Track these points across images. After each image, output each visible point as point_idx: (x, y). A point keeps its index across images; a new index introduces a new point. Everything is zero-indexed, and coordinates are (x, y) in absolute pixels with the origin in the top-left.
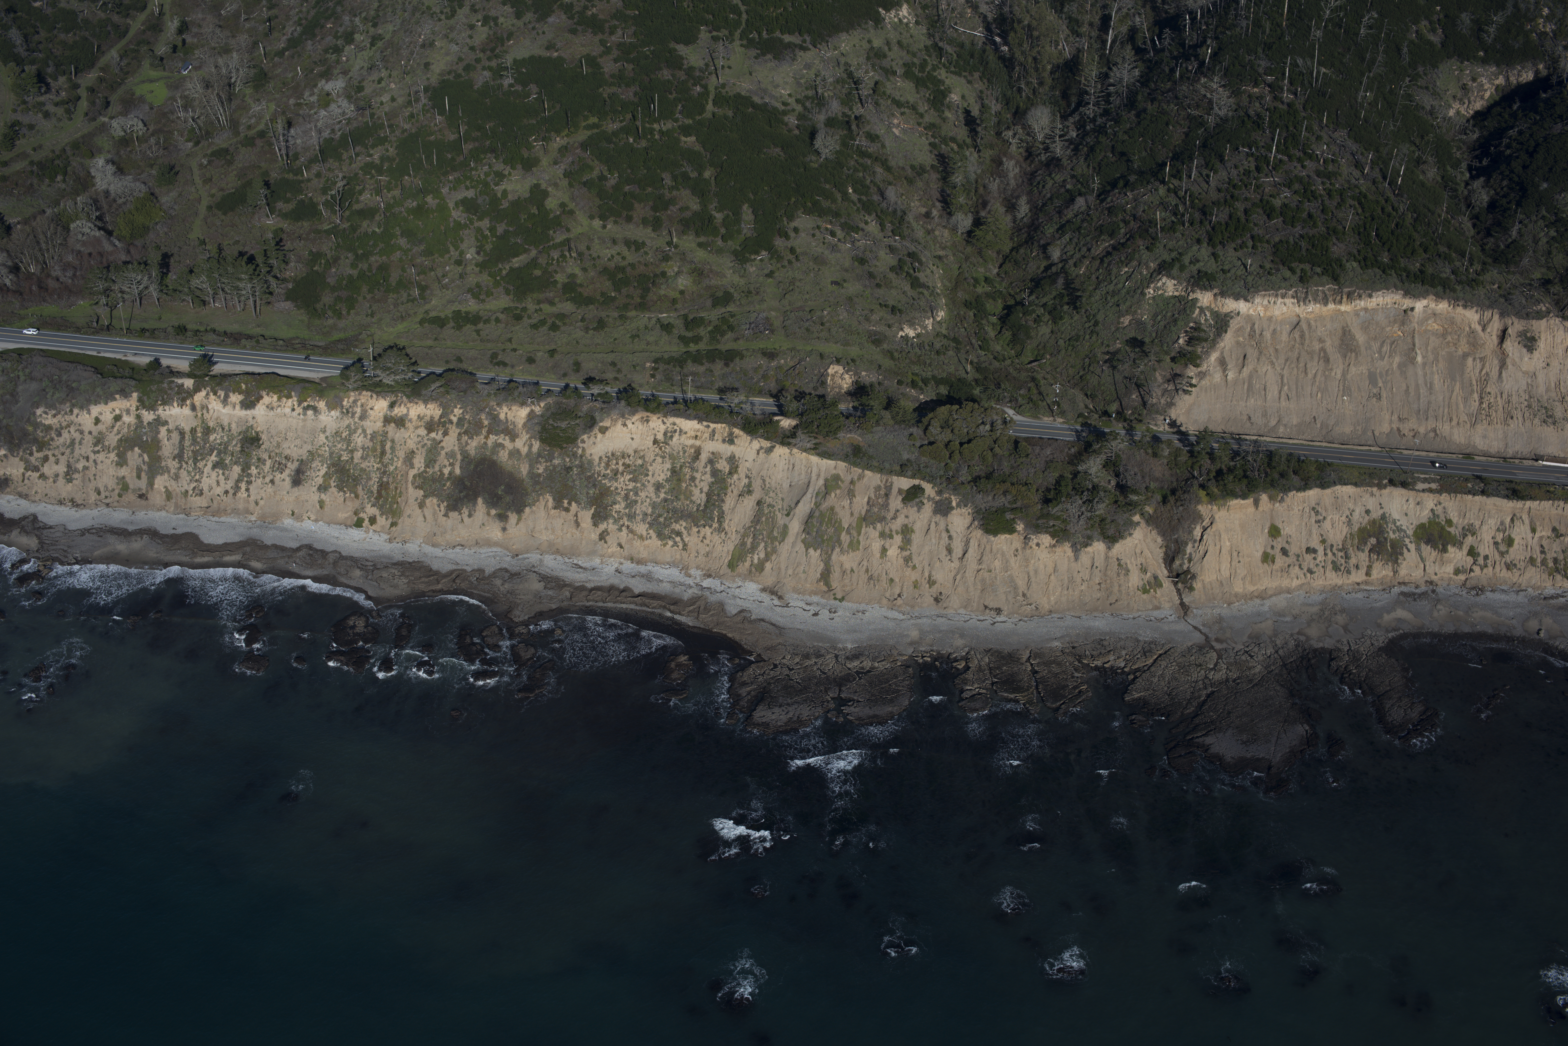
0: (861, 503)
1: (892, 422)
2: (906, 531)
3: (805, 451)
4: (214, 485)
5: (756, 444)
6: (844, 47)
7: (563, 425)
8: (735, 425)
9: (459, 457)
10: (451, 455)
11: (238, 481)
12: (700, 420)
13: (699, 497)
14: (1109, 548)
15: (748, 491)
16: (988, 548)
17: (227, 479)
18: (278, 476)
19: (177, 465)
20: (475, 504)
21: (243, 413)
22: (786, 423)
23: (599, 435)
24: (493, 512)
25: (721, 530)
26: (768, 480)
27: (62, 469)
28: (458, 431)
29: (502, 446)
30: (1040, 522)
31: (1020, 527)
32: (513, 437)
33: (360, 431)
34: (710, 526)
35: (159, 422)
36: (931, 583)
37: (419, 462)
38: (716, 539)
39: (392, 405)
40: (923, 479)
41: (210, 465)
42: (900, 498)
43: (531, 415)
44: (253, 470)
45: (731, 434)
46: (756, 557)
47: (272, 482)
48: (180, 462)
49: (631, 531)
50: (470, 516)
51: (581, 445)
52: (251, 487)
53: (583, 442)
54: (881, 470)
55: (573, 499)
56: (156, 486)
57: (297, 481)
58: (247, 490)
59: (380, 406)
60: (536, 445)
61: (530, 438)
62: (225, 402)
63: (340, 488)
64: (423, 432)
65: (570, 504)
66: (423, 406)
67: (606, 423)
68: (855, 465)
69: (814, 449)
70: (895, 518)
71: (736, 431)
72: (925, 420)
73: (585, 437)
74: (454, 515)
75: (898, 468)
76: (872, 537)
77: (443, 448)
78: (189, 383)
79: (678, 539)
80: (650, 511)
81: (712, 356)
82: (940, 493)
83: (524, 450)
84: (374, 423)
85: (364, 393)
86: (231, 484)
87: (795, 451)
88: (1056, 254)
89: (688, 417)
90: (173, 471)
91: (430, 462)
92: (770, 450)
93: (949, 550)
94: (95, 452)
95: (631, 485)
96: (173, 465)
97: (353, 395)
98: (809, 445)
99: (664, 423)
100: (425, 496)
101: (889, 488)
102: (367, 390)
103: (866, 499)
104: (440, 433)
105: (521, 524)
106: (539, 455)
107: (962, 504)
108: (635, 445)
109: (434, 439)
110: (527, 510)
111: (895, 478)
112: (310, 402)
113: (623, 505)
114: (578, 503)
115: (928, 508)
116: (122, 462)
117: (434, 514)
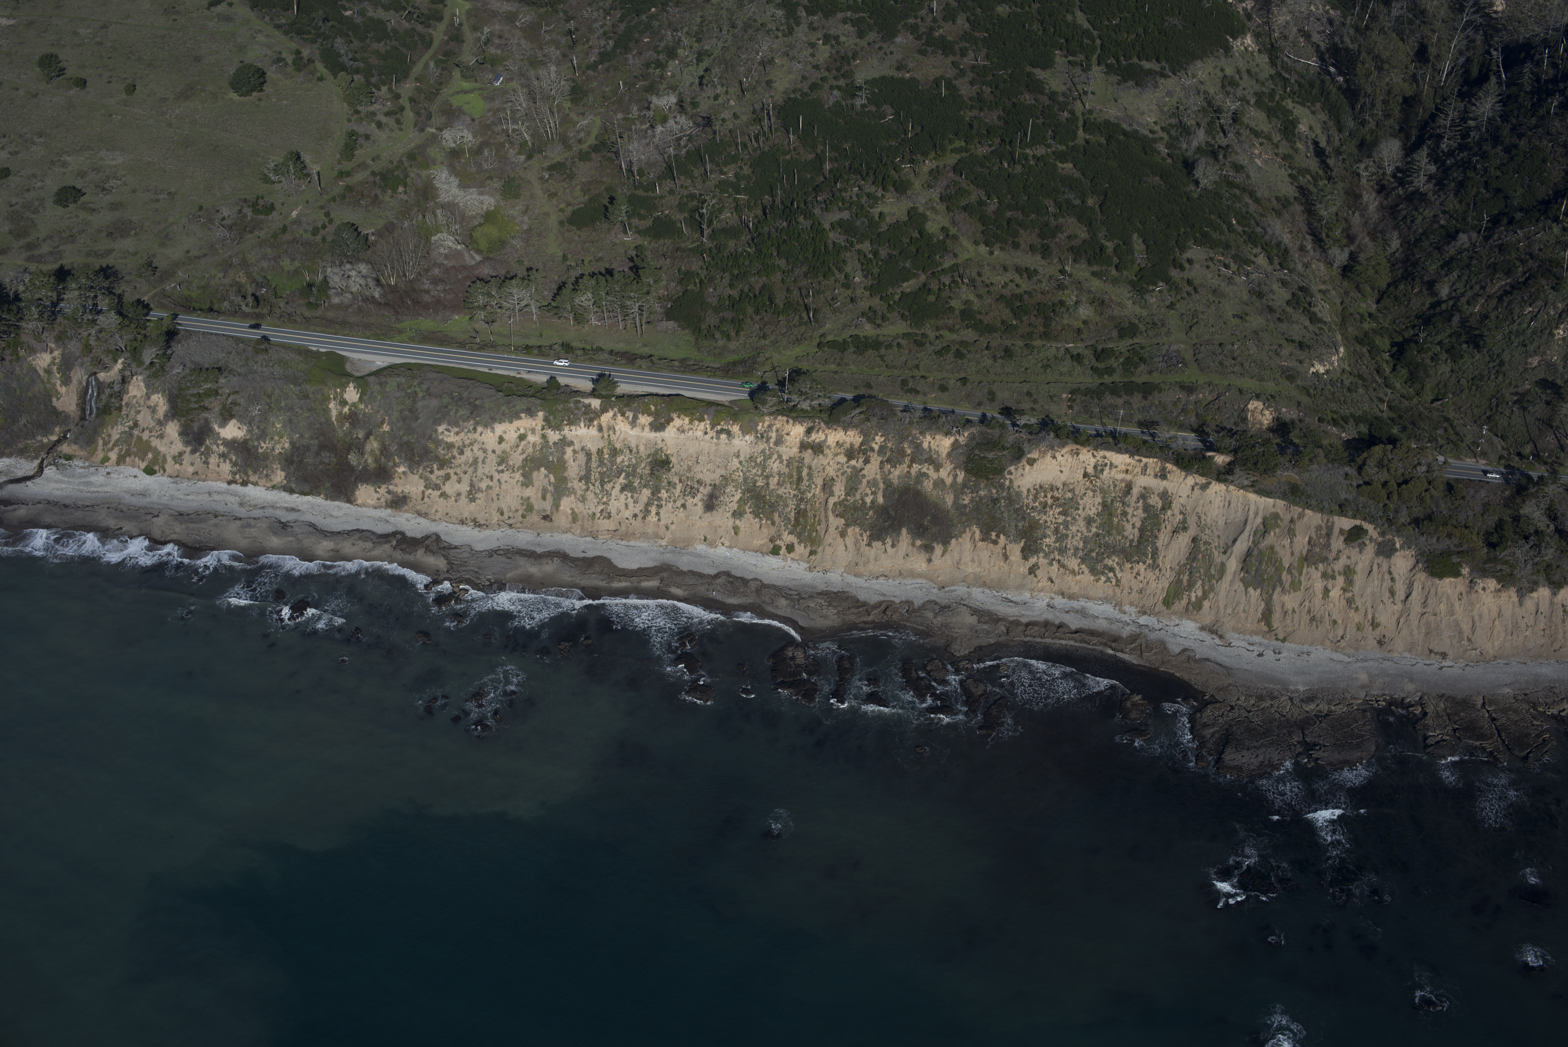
0: (1301, 542)
1: (1325, 461)
2: (1348, 572)
3: (1243, 487)
4: (623, 508)
5: (1190, 480)
6: (1201, 74)
7: (991, 455)
8: (1167, 460)
9: (881, 486)
10: (873, 483)
11: (648, 504)
12: (1132, 455)
13: (1131, 532)
14: (1554, 594)
15: (1183, 527)
16: (1433, 591)
17: (635, 502)
18: (690, 501)
19: (584, 487)
20: (899, 534)
21: (653, 435)
22: (1221, 459)
23: (1027, 467)
24: (918, 543)
25: (1154, 566)
26: (1203, 516)
27: (464, 488)
28: (880, 459)
29: (925, 475)
30: (1487, 566)
31: (1465, 571)
32: (938, 467)
33: (775, 456)
34: (1144, 563)
35: (564, 443)
36: (1375, 625)
37: (839, 490)
38: (1151, 575)
39: (809, 431)
40: (1365, 519)
41: (618, 487)
42: (1342, 538)
43: (955, 445)
44: (664, 494)
45: (1163, 469)
46: (1193, 595)
47: (684, 506)
48: (586, 484)
49: (1063, 566)
50: (893, 546)
51: (1008, 476)
52: (662, 511)
53: (1010, 473)
54: (1322, 510)
55: (1002, 531)
56: (562, 508)
57: (710, 505)
58: (658, 514)
59: (796, 431)
60: (961, 476)
61: (955, 468)
62: (633, 423)
63: (756, 515)
64: (842, 459)
65: (998, 536)
66: (842, 433)
67: (1034, 455)
68: (1296, 504)
69: (1252, 486)
70: (1337, 558)
71: (1169, 466)
72: (1359, 461)
73: (1012, 468)
74: (877, 544)
75: (1337, 508)
76: (1314, 578)
77: (864, 476)
78: (596, 403)
79: (1111, 575)
80: (1081, 545)
81: (1130, 388)
82: (1382, 534)
83: (949, 481)
84: (790, 449)
85: (780, 417)
86: (640, 506)
87: (1231, 488)
88: (1444, 291)
89: (1119, 451)
90: (579, 493)
91: (851, 490)
92: (1204, 487)
93: (1392, 593)
94: (500, 472)
95: (1061, 519)
96: (578, 486)
97: (768, 420)
98: (1246, 483)
99: (1094, 456)
100: (847, 525)
101: (1330, 529)
102: (783, 415)
103: (1307, 539)
104: (861, 460)
105: (947, 556)
106: (965, 485)
107: (1406, 545)
108: (1063, 478)
109: (854, 467)
110: (953, 541)
111: (1336, 518)
112: (723, 425)
113: (1053, 538)
114: (1007, 535)
115: (1370, 549)
116: (527, 482)
117: (856, 543)
